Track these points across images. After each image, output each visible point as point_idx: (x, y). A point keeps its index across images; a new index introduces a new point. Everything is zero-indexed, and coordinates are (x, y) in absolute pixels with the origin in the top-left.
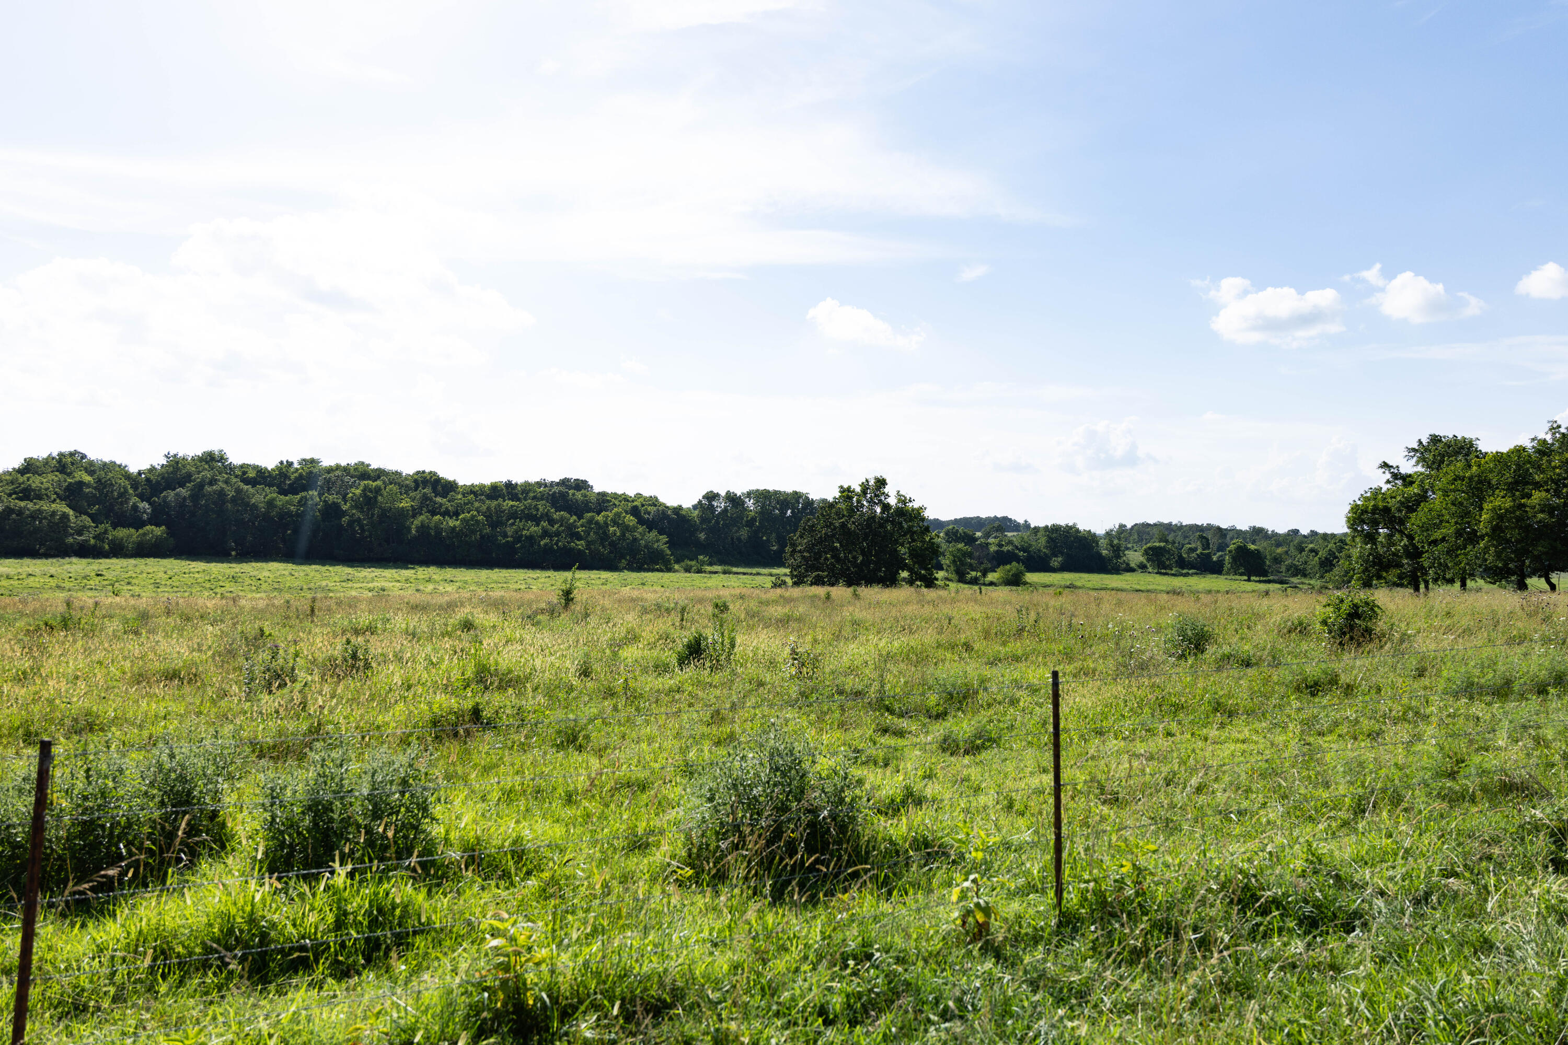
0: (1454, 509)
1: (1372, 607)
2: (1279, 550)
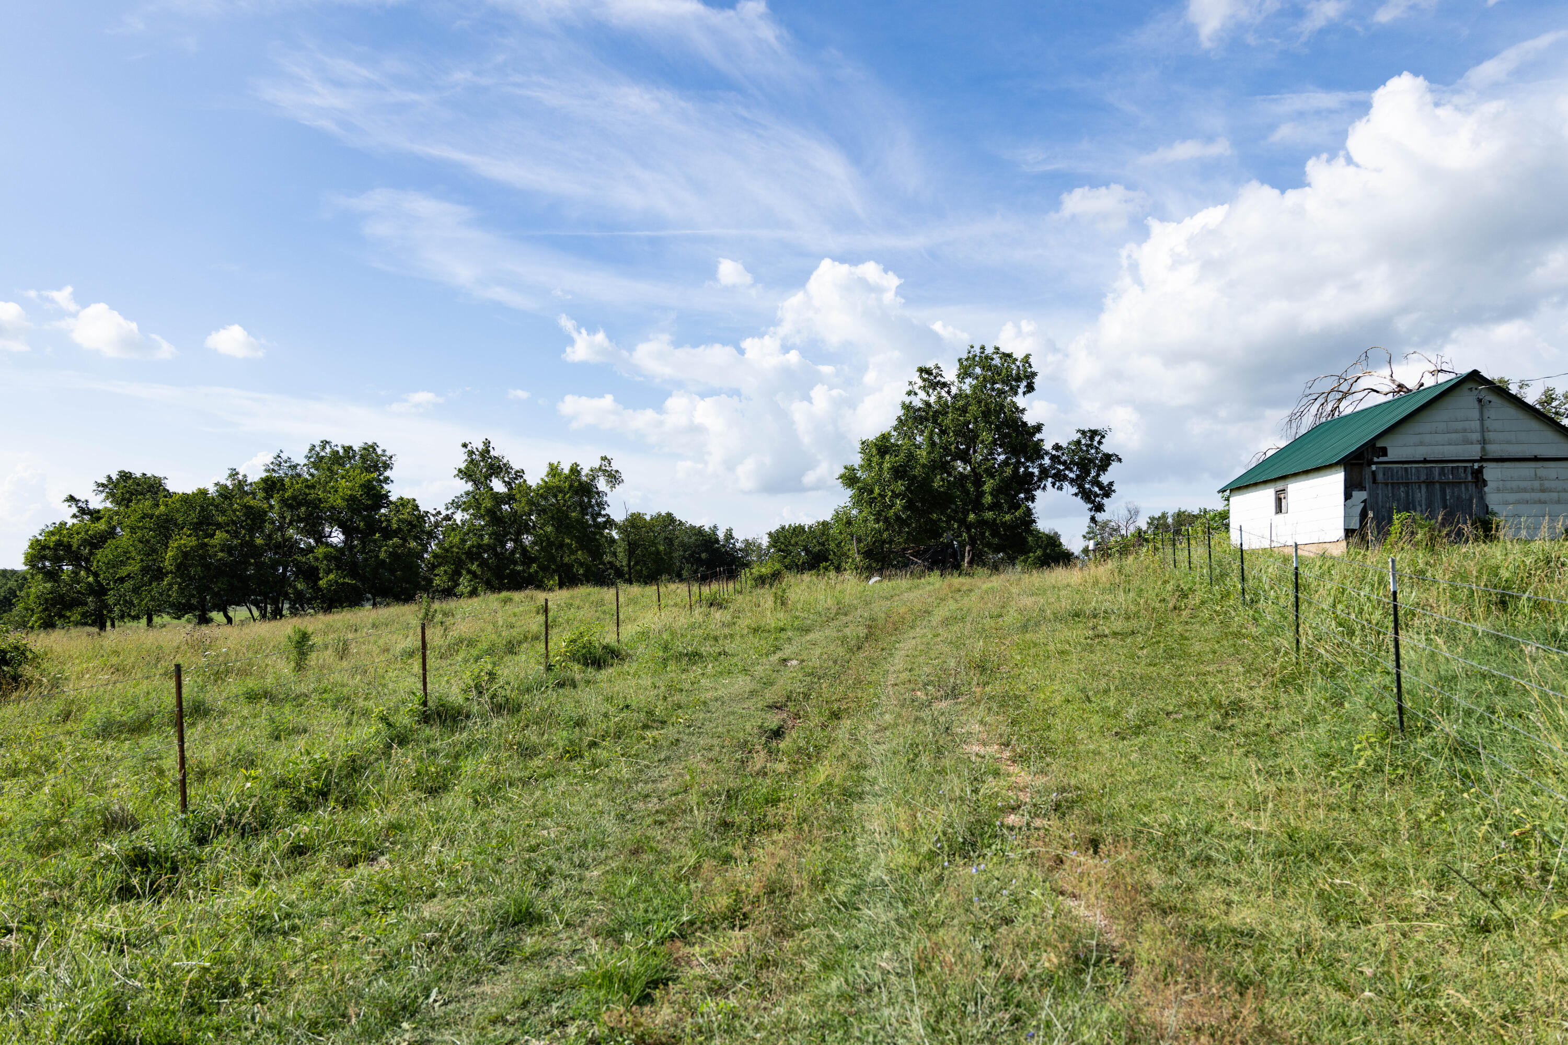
0: (140, 546)
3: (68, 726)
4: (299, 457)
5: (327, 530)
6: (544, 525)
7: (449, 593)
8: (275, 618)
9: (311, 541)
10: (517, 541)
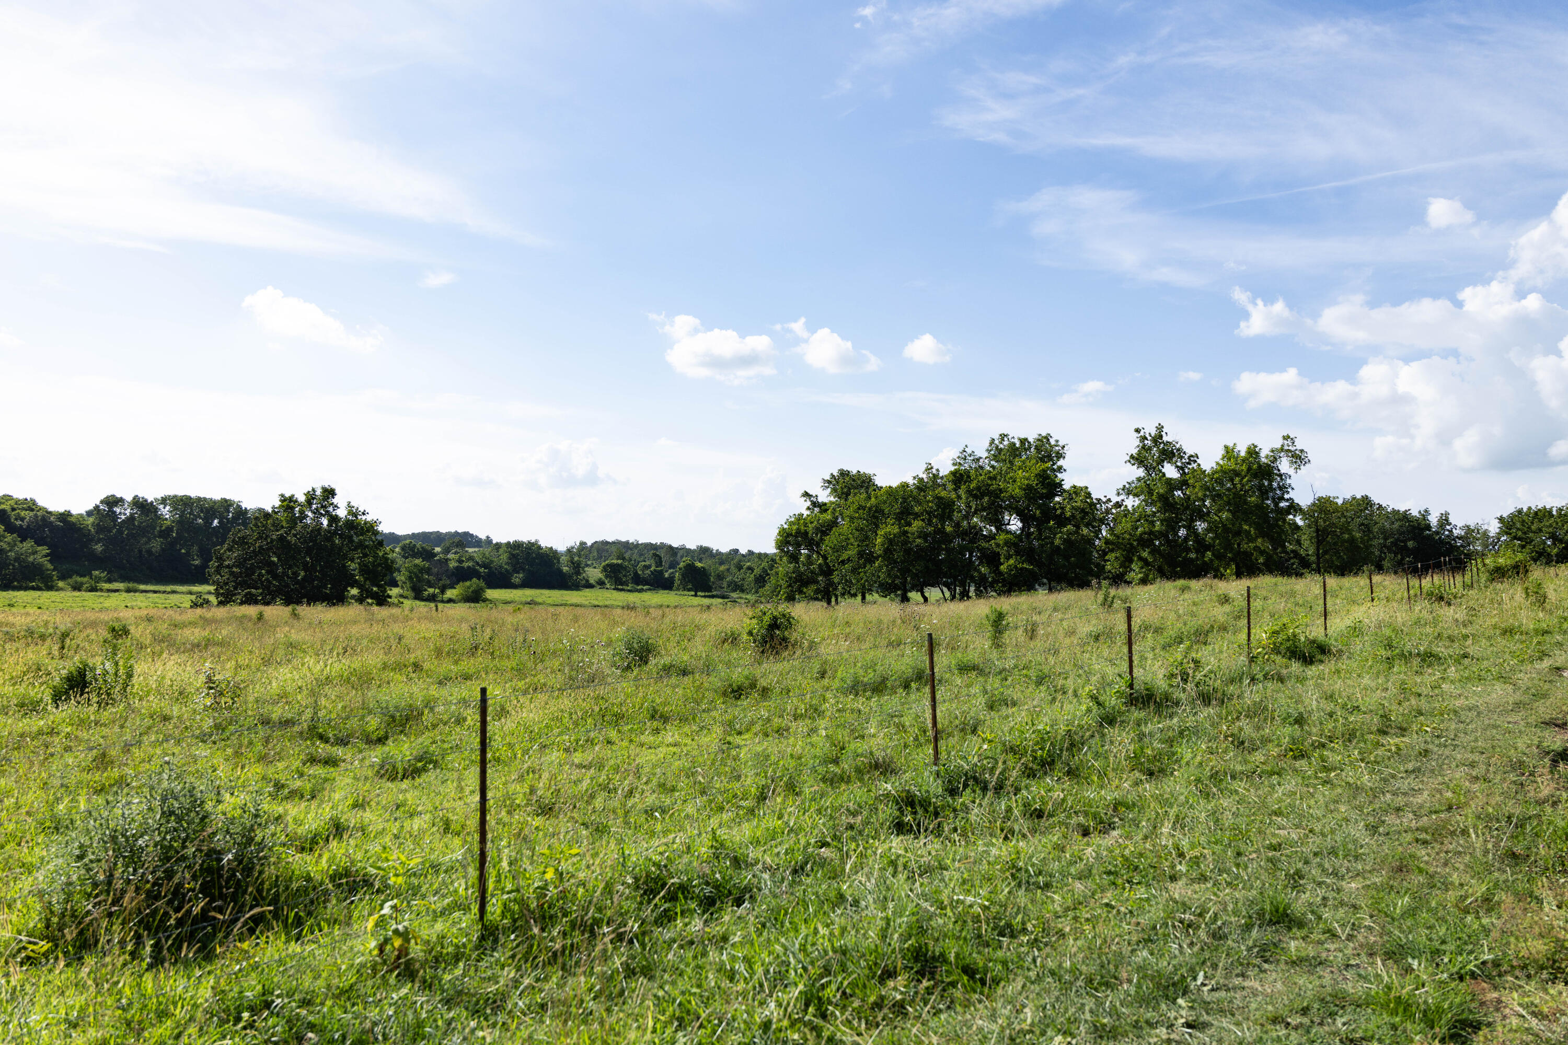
0: (857, 533)
1: (788, 618)
2: (722, 568)
3: (826, 682)
4: (981, 450)
5: (1007, 517)
7: (1118, 580)
8: (961, 599)
9: (993, 528)
10: (1190, 528)
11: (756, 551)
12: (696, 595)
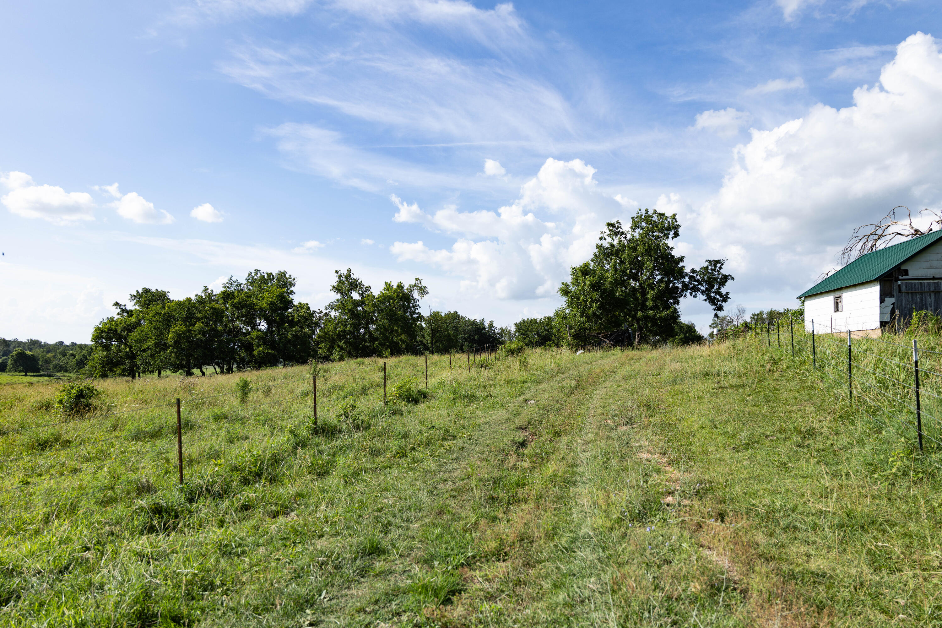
0: (154, 331)
1: (90, 390)
2: (49, 355)
3: (116, 433)
4: (243, 280)
5: (258, 321)
6: (382, 319)
7: (327, 359)
8: (229, 373)
9: (249, 328)
10: (366, 328)
11: (78, 342)
12: (26, 375)
